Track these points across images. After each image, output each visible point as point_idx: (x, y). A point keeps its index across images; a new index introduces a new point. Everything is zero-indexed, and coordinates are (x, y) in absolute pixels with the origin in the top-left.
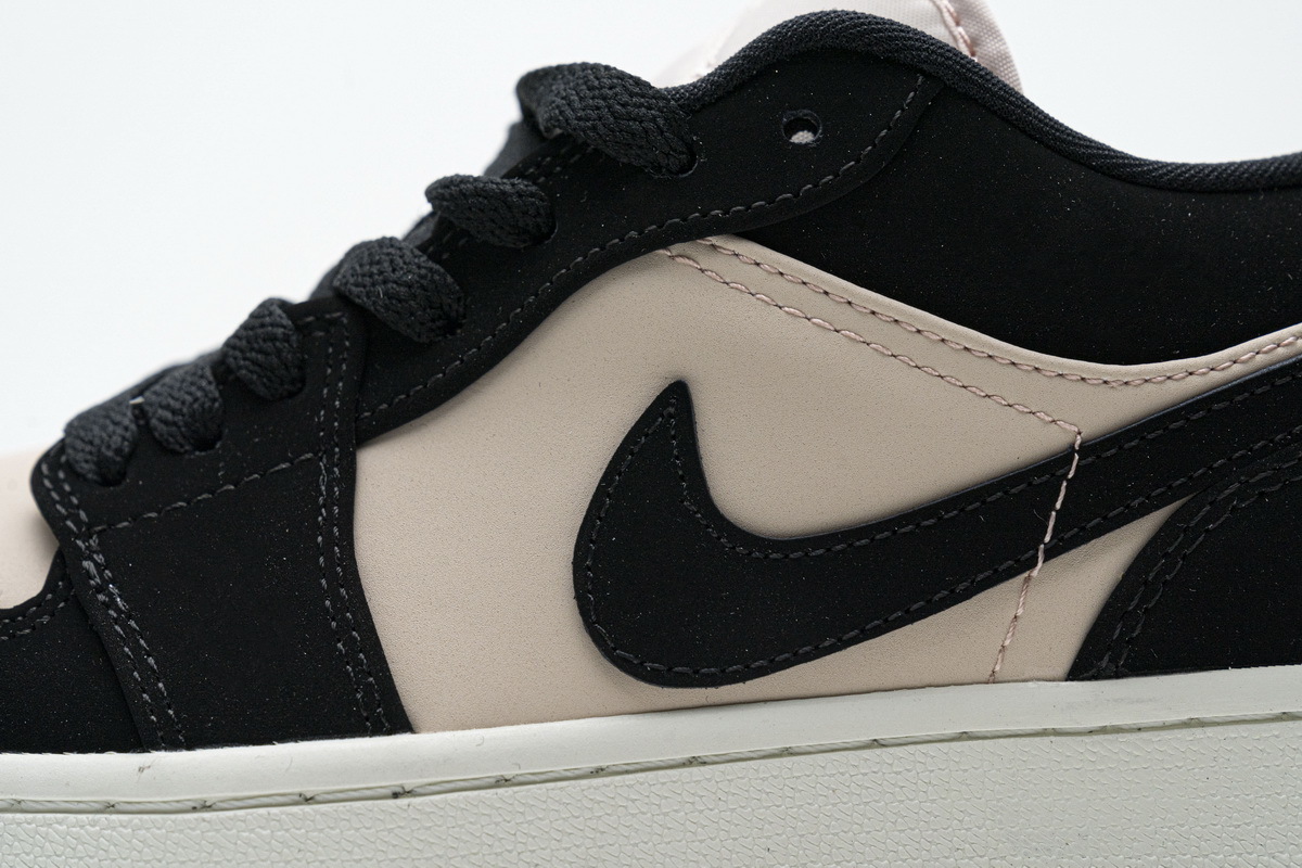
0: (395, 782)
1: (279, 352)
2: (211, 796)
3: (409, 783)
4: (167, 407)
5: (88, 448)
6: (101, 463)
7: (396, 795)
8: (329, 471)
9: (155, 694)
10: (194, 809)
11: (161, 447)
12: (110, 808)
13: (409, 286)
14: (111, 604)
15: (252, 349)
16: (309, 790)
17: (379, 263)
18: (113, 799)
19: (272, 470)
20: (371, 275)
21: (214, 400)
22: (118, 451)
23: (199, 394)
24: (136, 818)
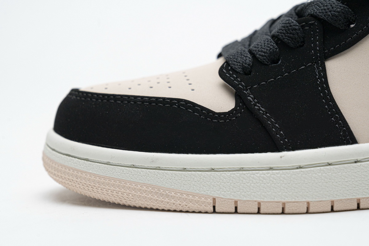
0: (355, 158)
1: (298, 33)
2: (302, 164)
3: (359, 159)
4: (262, 51)
5: (239, 64)
6: (244, 68)
7: (356, 162)
8: (318, 68)
9: (281, 135)
10: (297, 168)
11: (262, 63)
12: (271, 169)
13: (339, 12)
14: (260, 109)
15: (288, 33)
16: (330, 162)
17: (326, 6)
18: (272, 166)
19: (300, 69)
20: (325, 10)
21: (276, 49)
22: (249, 65)
23: (271, 47)
24: (281, 171)
